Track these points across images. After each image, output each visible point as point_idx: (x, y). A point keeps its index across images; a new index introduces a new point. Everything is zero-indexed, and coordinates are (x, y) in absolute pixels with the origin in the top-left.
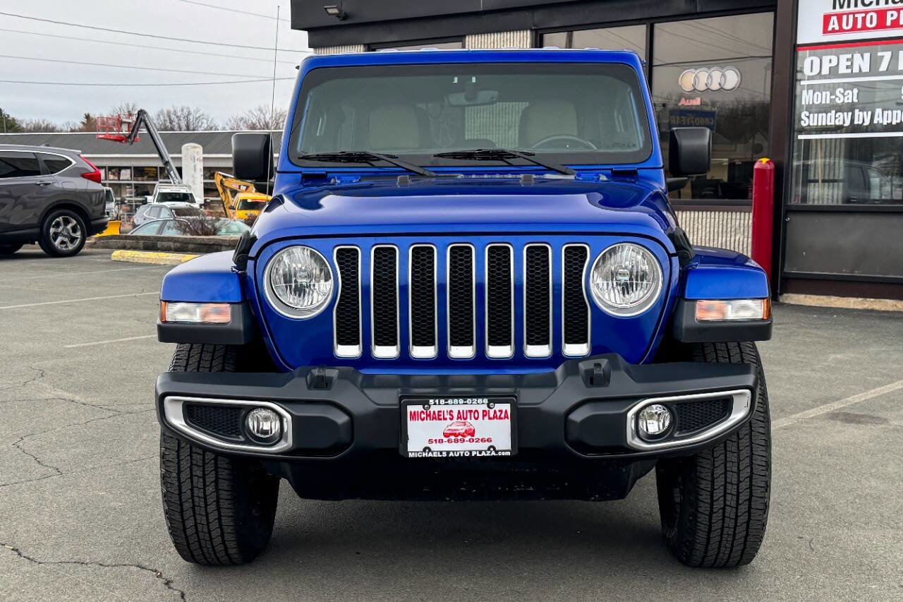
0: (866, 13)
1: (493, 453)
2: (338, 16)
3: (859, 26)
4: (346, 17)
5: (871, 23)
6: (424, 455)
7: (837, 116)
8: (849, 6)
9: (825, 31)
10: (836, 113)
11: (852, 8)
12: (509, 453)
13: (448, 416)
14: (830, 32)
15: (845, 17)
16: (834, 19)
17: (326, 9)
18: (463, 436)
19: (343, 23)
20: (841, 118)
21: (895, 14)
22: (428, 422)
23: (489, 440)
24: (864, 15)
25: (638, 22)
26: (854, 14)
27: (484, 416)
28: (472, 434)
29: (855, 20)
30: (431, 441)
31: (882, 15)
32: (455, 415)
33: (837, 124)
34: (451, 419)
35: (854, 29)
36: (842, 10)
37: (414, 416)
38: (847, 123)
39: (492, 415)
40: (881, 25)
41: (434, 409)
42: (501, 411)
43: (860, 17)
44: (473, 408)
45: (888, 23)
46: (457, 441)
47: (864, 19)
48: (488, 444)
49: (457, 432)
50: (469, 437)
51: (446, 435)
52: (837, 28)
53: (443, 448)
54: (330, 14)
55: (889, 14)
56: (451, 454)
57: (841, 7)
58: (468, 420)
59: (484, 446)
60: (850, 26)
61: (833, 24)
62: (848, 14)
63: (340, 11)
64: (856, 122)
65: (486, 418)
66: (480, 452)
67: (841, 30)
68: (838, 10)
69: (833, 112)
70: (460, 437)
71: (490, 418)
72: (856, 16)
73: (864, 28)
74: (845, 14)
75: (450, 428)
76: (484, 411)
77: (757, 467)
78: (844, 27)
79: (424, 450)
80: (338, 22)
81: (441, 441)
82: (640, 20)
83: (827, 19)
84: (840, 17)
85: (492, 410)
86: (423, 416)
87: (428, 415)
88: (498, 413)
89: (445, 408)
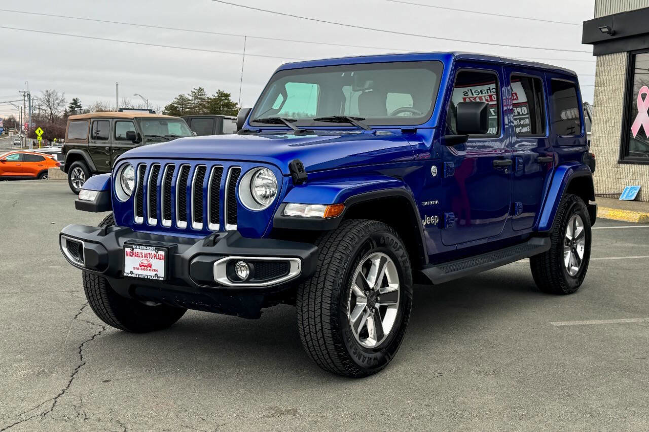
1: (156, 278)
2: (609, 33)
4: (614, 33)
6: (130, 275)
12: (162, 279)
13: (141, 256)
17: (600, 29)
18: (147, 267)
19: (614, 37)
22: (133, 258)
23: (157, 271)
27: (155, 257)
28: (150, 267)
30: (134, 268)
32: (143, 254)
37: (128, 254)
39: (157, 257)
41: (135, 251)
44: (149, 252)
46: (144, 269)
48: (156, 273)
49: (145, 265)
50: (149, 268)
51: (141, 266)
53: (138, 272)
54: (603, 32)
58: (149, 258)
59: (153, 274)
63: (610, 29)
65: (155, 258)
66: (151, 277)
71: (157, 259)
75: (142, 262)
76: (154, 254)
77: (325, 310)
79: (131, 273)
80: (609, 37)
81: (138, 269)
85: (157, 254)
86: (132, 254)
87: (133, 254)
88: (160, 256)
89: (140, 251)
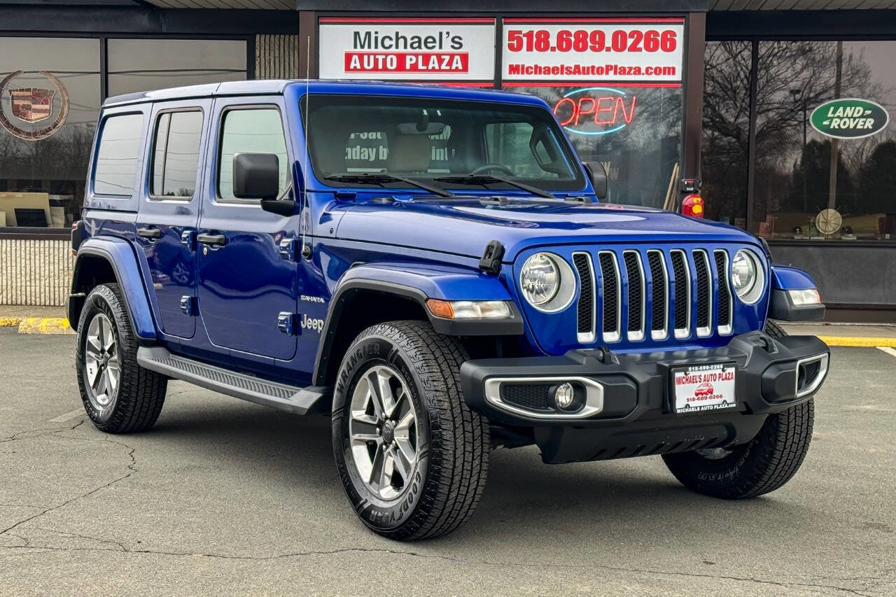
0: (387, 55)
1: (726, 406)
3: (380, 66)
5: (391, 65)
6: (687, 410)
7: (362, 151)
8: (369, 47)
9: (348, 69)
10: (360, 149)
11: (373, 50)
12: (734, 405)
13: (698, 380)
14: (351, 70)
15: (366, 58)
16: (355, 58)
18: (706, 394)
20: (366, 153)
21: (414, 59)
22: (687, 385)
23: (721, 396)
24: (384, 57)
25: (90, 35)
26: (375, 55)
27: (719, 378)
28: (711, 393)
29: (376, 61)
30: (688, 400)
31: (401, 58)
32: (702, 378)
33: (363, 158)
34: (700, 382)
35: (375, 69)
36: (363, 50)
37: (680, 381)
38: (372, 158)
39: (724, 377)
40: (401, 67)
41: (691, 374)
42: (729, 373)
43: (380, 58)
44: (713, 372)
45: (408, 67)
46: (702, 399)
47: (384, 61)
48: (722, 400)
49: (703, 391)
50: (710, 395)
51: (697, 394)
52: (359, 67)
53: (697, 405)
55: (408, 58)
56: (702, 409)
57: (362, 47)
58: (710, 382)
59: (720, 401)
60: (372, 65)
61: (355, 63)
62: (369, 55)
64: (381, 158)
65: (720, 379)
66: (719, 406)
67: (363, 69)
68: (359, 50)
69: (358, 147)
70: (704, 396)
71: (723, 380)
72: (377, 57)
73: (385, 69)
74: (366, 54)
75: (699, 388)
76: (720, 374)
78: (366, 66)
79: (686, 407)
81: (694, 399)
82: (92, 33)
83: (348, 57)
84: (361, 56)
85: (724, 374)
86: (684, 380)
87: (687, 380)
88: (728, 375)
89: (697, 374)
